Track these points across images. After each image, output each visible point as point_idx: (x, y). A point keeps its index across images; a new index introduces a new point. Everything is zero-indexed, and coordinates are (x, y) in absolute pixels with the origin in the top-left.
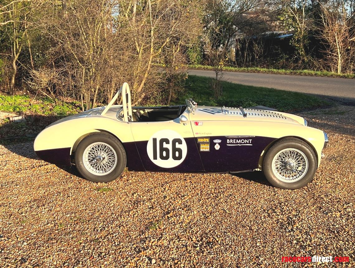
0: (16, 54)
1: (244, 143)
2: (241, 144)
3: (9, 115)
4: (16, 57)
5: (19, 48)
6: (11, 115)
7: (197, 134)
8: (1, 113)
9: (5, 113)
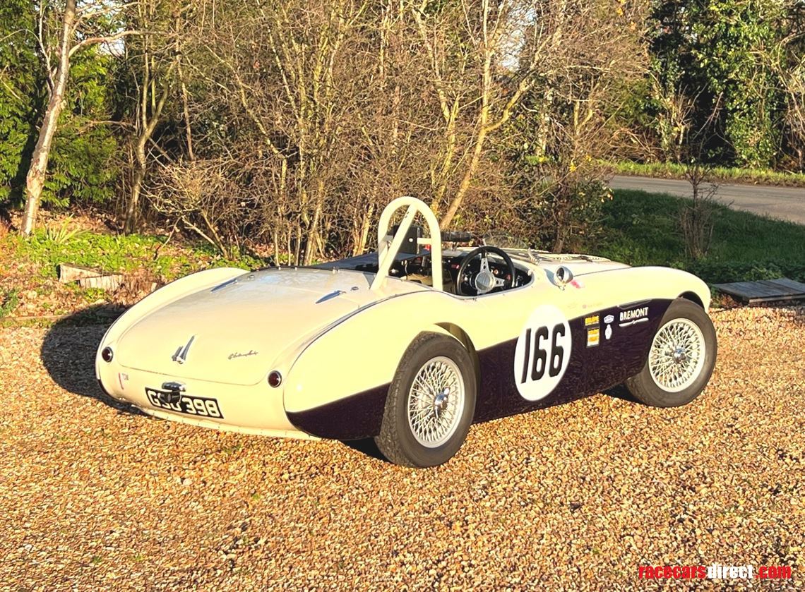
0: (148, 122)
1: (639, 318)
3: (81, 273)
4: (149, 132)
5: (157, 104)
6: (86, 273)
7: (585, 307)
8: (63, 268)
9: (74, 269)
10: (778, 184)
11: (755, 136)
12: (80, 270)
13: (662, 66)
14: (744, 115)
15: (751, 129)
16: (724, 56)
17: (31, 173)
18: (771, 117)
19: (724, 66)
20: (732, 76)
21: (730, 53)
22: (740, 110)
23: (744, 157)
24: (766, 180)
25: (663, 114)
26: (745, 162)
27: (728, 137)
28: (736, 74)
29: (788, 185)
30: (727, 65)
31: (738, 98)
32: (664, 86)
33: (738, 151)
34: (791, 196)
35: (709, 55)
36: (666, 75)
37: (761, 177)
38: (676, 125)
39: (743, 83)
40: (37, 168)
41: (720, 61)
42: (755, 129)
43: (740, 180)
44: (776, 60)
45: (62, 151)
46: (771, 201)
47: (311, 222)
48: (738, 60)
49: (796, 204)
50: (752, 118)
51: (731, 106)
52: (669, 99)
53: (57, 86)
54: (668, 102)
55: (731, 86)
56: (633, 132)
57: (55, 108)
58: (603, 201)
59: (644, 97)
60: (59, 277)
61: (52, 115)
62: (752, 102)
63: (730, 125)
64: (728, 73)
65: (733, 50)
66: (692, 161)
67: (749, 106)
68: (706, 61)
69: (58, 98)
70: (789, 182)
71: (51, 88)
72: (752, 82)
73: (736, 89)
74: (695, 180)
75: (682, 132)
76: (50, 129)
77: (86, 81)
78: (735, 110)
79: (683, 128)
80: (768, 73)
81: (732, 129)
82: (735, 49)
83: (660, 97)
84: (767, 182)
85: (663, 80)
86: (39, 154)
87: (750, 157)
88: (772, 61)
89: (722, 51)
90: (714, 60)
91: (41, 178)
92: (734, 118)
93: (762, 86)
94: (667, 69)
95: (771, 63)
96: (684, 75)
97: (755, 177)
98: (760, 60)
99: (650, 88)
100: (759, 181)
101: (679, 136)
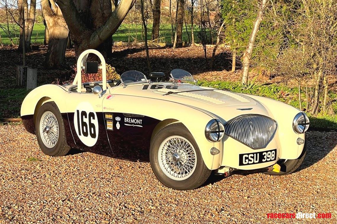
1: (137, 124)
2: (135, 124)
7: (105, 108)
40: (248, 51)
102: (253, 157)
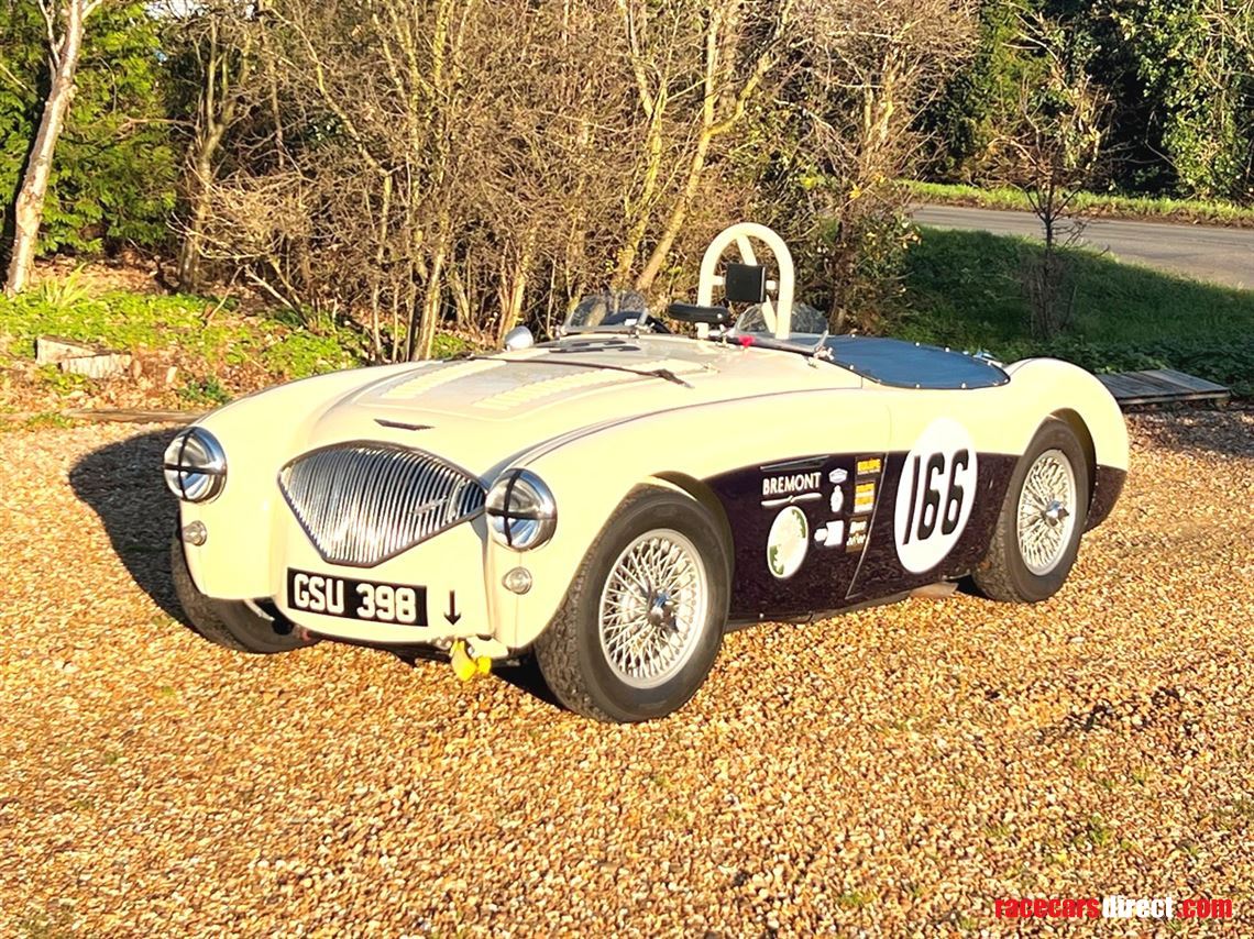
0: (217, 120)
3: (67, 350)
4: (217, 134)
6: (76, 350)
8: (41, 343)
9: (58, 345)
10: (1231, 224)
11: (1207, 150)
12: (67, 347)
13: (1066, 38)
14: (1193, 115)
15: (1204, 138)
16: (1162, 22)
17: (22, 197)
18: (1236, 119)
19: (1160, 37)
20: (1174, 53)
21: (1171, 17)
22: (1187, 107)
23: (1190, 181)
24: (1212, 216)
25: (1066, 113)
26: (1191, 189)
27: (1165, 151)
28: (1181, 51)
29: (1244, 226)
30: (1166, 36)
31: (1182, 88)
32: (1069, 69)
33: (1180, 173)
34: (1233, 242)
35: (1139, 21)
36: (1072, 52)
37: (1204, 213)
38: (1087, 132)
39: (1190, 64)
40: (32, 189)
41: (1154, 30)
42: (1210, 138)
43: (1173, 218)
44: (1242, 28)
45: (88, 166)
46: (1199, 250)
47: (430, 275)
48: (1183, 28)
49: (1236, 255)
50: (1205, 120)
51: (1173, 101)
52: (1076, 90)
53: (63, 62)
54: (1075, 95)
55: (1173, 70)
56: (1020, 142)
57: (60, 98)
58: (905, 246)
59: (1038, 87)
60: (36, 357)
61: (55, 107)
62: (1205, 95)
63: (1170, 131)
64: (1168, 49)
65: (1175, 12)
66: (1111, 188)
67: (1200, 103)
68: (1134, 30)
69: (65, 80)
70: (1246, 222)
71: (55, 65)
72: (1205, 62)
73: (1179, 74)
74: (1047, 212)
75: (1097, 143)
76: (52, 128)
77: (125, 57)
78: (1178, 108)
79: (1098, 135)
80: (1232, 49)
81: (1173, 138)
82: (1179, 12)
83: (1063, 87)
84: (1214, 221)
85: (1067, 60)
86: (34, 167)
87: (1201, 181)
88: (1237, 30)
89: (1157, 14)
90: (1145, 28)
91: (37, 205)
92: (1176, 121)
93: (1221, 70)
94: (1073, 43)
95: (1235, 34)
96: (1100, 53)
97: (1196, 212)
98: (1217, 29)
99: (1049, 75)
100: (1201, 220)
101: (1092, 149)
102: (323, 590)
